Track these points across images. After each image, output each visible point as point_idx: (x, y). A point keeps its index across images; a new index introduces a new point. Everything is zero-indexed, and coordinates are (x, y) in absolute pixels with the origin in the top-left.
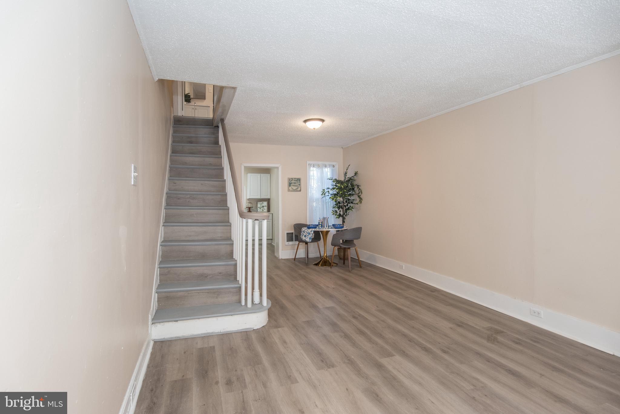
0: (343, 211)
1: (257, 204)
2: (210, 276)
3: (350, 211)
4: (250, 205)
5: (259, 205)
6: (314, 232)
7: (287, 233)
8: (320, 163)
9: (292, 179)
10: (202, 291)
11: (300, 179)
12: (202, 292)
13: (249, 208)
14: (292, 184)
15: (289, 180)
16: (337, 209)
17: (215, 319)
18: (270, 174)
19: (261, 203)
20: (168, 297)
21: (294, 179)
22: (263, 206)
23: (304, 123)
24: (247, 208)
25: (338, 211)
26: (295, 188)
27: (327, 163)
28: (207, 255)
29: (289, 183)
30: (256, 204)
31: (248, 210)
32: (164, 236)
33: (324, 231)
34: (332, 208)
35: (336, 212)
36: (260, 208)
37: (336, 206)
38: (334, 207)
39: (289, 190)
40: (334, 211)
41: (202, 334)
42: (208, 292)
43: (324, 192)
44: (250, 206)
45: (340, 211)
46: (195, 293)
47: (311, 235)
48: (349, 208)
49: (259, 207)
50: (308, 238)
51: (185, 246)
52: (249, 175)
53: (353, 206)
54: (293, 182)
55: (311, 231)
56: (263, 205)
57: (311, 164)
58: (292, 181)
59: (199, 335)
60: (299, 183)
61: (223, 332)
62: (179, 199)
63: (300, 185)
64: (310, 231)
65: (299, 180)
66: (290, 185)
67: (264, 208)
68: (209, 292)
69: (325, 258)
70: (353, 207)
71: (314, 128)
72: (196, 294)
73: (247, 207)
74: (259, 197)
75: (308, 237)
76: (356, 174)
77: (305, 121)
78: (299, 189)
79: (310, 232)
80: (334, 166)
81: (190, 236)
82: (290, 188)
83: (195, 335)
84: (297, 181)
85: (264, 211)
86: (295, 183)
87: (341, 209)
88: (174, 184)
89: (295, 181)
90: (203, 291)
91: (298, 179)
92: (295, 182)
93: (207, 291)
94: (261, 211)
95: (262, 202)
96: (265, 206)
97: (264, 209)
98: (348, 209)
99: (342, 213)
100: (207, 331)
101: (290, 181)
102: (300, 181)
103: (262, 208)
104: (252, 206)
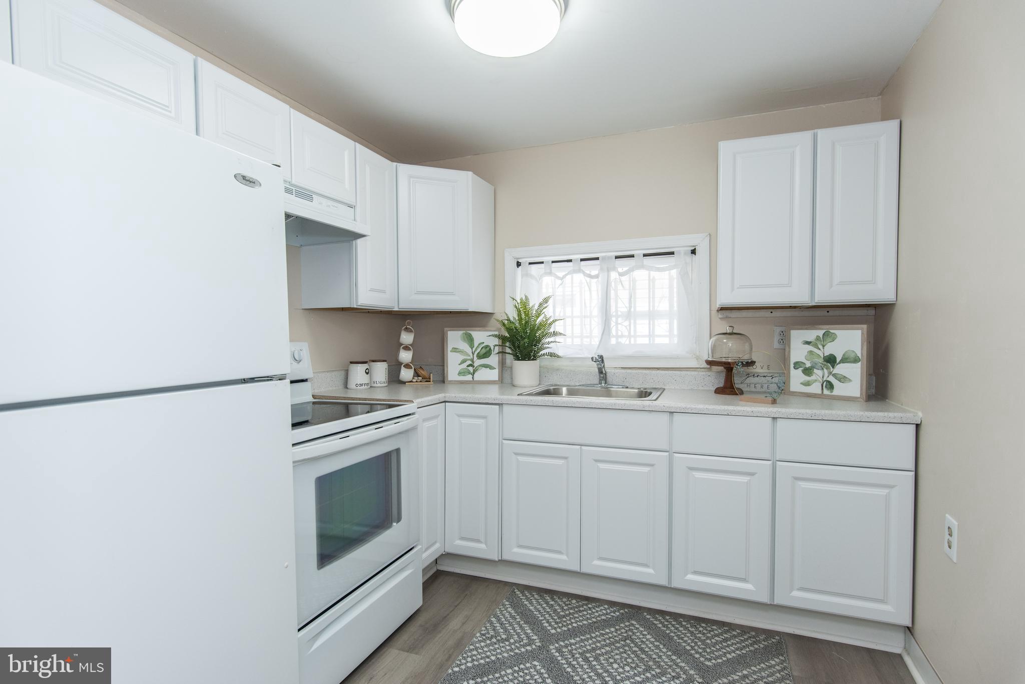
1: (785, 340)
4: (731, 350)
5: (798, 352)
13: (729, 368)
18: (894, 124)
19: (812, 334)
22: (831, 360)
24: (715, 368)
30: (776, 345)
31: (723, 375)
36: (808, 371)
44: (728, 358)
49: (797, 365)
56: (835, 348)
67: (840, 369)
73: (710, 363)
74: (799, 295)
85: (840, 389)
94: (816, 389)
95: (820, 333)
96: (844, 360)
97: (842, 379)
103: (823, 369)
104: (746, 358)
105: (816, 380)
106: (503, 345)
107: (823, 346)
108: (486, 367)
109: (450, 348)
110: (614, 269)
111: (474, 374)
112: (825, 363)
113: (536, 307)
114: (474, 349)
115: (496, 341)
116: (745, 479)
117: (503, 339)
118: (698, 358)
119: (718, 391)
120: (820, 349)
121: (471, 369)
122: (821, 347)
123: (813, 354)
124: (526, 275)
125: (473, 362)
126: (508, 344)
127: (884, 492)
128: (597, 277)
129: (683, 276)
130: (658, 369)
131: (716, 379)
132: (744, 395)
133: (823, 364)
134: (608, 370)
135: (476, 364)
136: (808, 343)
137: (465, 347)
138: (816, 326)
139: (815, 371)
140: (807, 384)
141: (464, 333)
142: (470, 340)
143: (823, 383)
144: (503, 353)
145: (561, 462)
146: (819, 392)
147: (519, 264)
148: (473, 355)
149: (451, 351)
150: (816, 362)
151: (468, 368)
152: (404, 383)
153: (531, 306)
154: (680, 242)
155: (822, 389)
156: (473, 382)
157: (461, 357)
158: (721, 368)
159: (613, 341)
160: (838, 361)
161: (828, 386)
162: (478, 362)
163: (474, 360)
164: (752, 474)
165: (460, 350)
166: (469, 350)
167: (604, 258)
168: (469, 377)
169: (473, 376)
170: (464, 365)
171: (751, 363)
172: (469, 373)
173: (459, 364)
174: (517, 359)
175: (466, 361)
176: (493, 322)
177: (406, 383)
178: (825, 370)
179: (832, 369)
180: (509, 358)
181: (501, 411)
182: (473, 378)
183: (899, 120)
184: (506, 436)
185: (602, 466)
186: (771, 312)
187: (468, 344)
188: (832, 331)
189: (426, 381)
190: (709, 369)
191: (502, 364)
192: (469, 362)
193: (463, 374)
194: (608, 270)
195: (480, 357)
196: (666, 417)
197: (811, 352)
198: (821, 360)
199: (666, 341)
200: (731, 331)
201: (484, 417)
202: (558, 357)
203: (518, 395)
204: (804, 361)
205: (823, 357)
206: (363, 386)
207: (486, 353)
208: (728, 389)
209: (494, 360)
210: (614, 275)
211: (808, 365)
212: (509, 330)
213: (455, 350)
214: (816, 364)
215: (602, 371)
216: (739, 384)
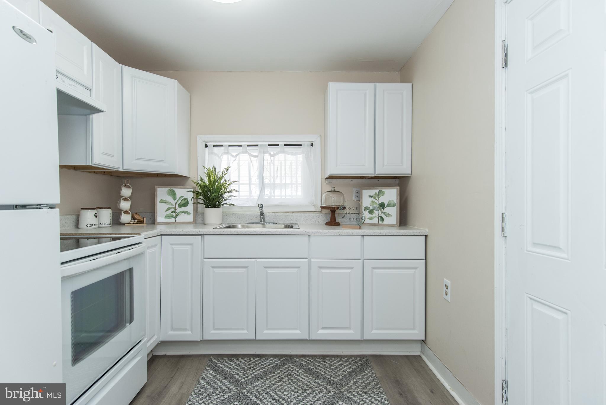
1: (359, 196)
4: (334, 201)
5: (366, 202)
13: (333, 210)
18: (409, 85)
19: (373, 192)
22: (382, 205)
30: (354, 199)
31: (329, 215)
36: (371, 212)
44: (333, 205)
49: (366, 208)
52: (333, 87)
56: (385, 199)
67: (387, 210)
73: (323, 208)
74: (368, 171)
85: (387, 221)
94: (375, 221)
95: (377, 191)
96: (389, 205)
97: (388, 215)
103: (378, 210)
104: (342, 205)
105: (375, 216)
106: (197, 198)
107: (379, 198)
108: (185, 213)
109: (159, 200)
110: (267, 152)
111: (176, 217)
112: (380, 207)
113: (220, 173)
114: (176, 201)
115: (192, 195)
116: (349, 271)
117: (197, 194)
118: (315, 206)
119: (327, 224)
120: (377, 200)
121: (174, 214)
122: (377, 198)
123: (373, 202)
124: (211, 153)
125: (176, 210)
126: (201, 197)
127: (412, 271)
128: (257, 156)
129: (307, 158)
130: (293, 212)
131: (326, 217)
132: (341, 226)
133: (378, 208)
134: (265, 214)
135: (177, 211)
136: (371, 196)
137: (170, 199)
138: (375, 188)
139: (375, 211)
140: (371, 219)
141: (169, 190)
142: (173, 194)
143: (379, 218)
144: (196, 203)
145: (243, 270)
146: (377, 223)
147: (207, 146)
148: (176, 205)
149: (159, 202)
150: (375, 207)
151: (172, 214)
152: (124, 224)
153: (216, 172)
155: (378, 221)
156: (176, 223)
157: (166, 206)
158: (328, 211)
160: (386, 206)
161: (381, 219)
162: (179, 210)
163: (177, 208)
164: (352, 268)
165: (166, 201)
166: (173, 202)
167: (261, 145)
168: (173, 220)
169: (176, 219)
170: (169, 212)
171: (344, 208)
172: (173, 217)
173: (166, 211)
174: (207, 207)
175: (170, 209)
176: (189, 182)
177: (126, 225)
178: (380, 211)
179: (383, 210)
180: (201, 207)
181: (203, 240)
182: (175, 220)
183: (411, 84)
184: (206, 256)
185: (269, 270)
186: (352, 180)
187: (172, 197)
188: (383, 190)
189: (141, 223)
190: (321, 212)
191: (196, 210)
192: (173, 210)
193: (168, 218)
194: (264, 153)
195: (181, 206)
196: (306, 238)
197: (372, 201)
198: (377, 206)
200: (333, 190)
201: (191, 244)
202: (234, 205)
203: (214, 228)
204: (369, 206)
205: (378, 204)
206: (93, 226)
207: (185, 203)
208: (333, 222)
209: (190, 208)
210: (267, 156)
211: (371, 208)
212: (202, 187)
213: (162, 201)
214: (375, 208)
215: (262, 214)
216: (338, 220)
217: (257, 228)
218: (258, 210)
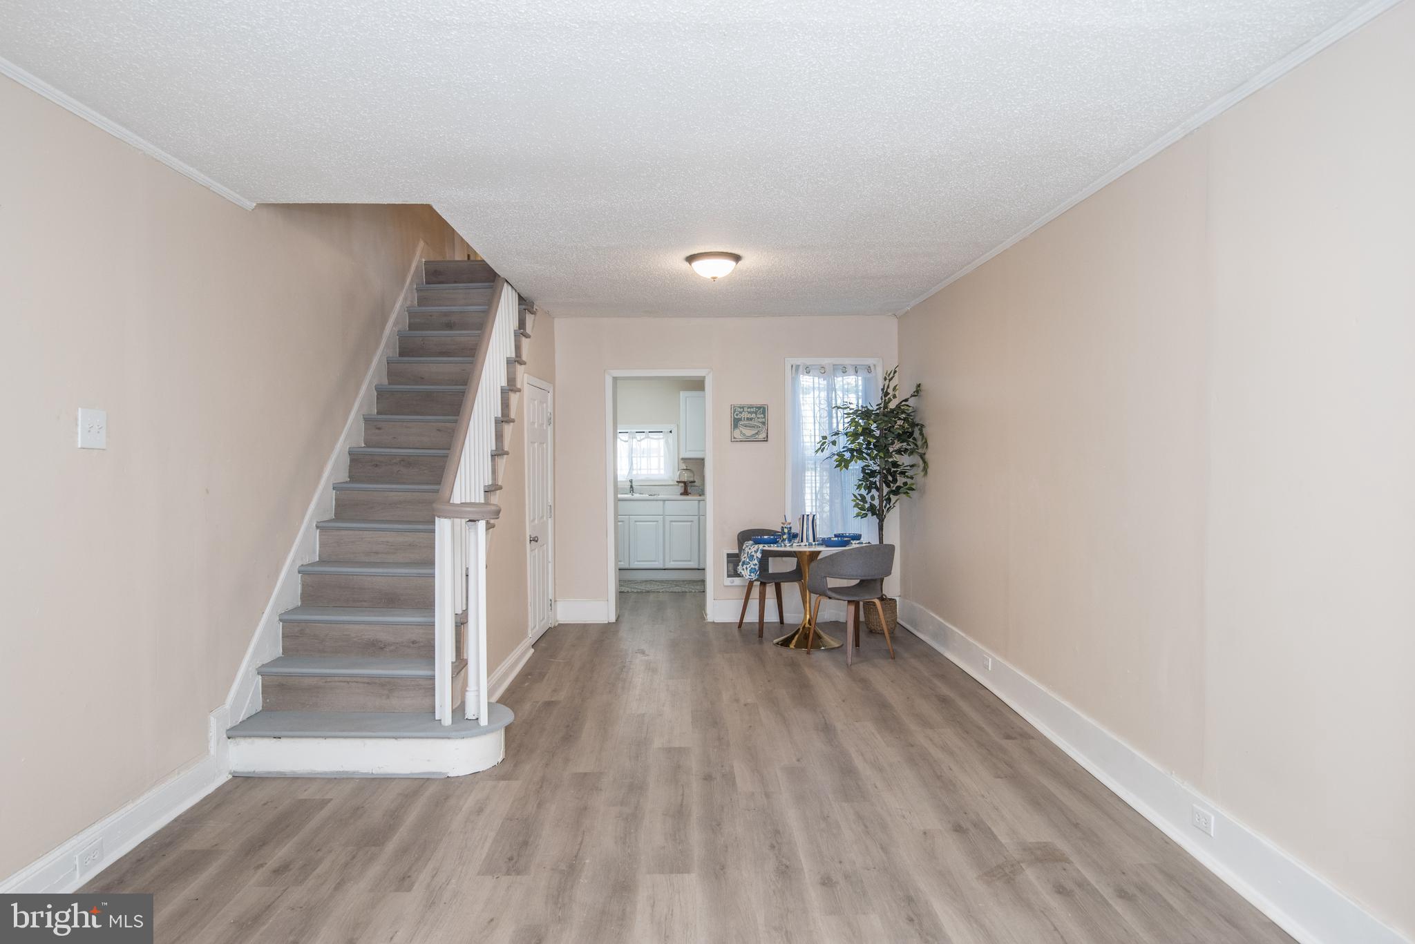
0: (881, 497)
2: (392, 648)
3: (903, 496)
4: (686, 477)
6: (763, 552)
7: (728, 554)
8: (826, 361)
9: (743, 408)
10: (355, 679)
11: (764, 408)
12: (357, 682)
13: (686, 484)
14: (741, 423)
15: (734, 412)
16: (863, 492)
17: (358, 742)
20: (283, 685)
21: (748, 408)
23: (687, 264)
24: (680, 484)
25: (868, 498)
26: (749, 432)
27: (847, 361)
28: (399, 600)
29: (734, 418)
31: (683, 489)
32: (319, 551)
33: (805, 552)
34: (856, 487)
35: (863, 499)
37: (862, 484)
38: (859, 487)
39: (734, 440)
40: (857, 495)
41: (332, 773)
42: (368, 683)
43: (825, 442)
44: (685, 480)
45: (873, 498)
46: (339, 682)
47: (756, 562)
48: (899, 488)
50: (747, 568)
51: (351, 577)
52: (682, 393)
53: (913, 484)
54: (745, 415)
55: (756, 552)
57: (799, 366)
58: (741, 413)
59: (326, 773)
60: (760, 420)
61: (377, 774)
62: (377, 466)
63: (764, 423)
64: (753, 550)
65: (762, 410)
66: (736, 423)
68: (372, 682)
69: (807, 625)
70: (914, 487)
71: (714, 276)
72: (342, 684)
73: (679, 482)
75: (748, 566)
76: (918, 391)
77: (691, 259)
78: (762, 436)
79: (753, 553)
80: (869, 369)
81: (377, 553)
82: (737, 433)
83: (318, 773)
84: (756, 413)
86: (751, 419)
87: (874, 492)
88: (377, 431)
89: (749, 413)
90: (359, 680)
91: (759, 408)
92: (749, 416)
93: (366, 680)
98: (896, 492)
99: (876, 503)
100: (342, 767)
101: (737, 415)
102: (764, 413)
104: (692, 479)
110: (635, 438)
116: (689, 523)
118: (673, 480)
119: (682, 494)
128: (625, 441)
129: (667, 442)
130: (656, 485)
131: (680, 488)
132: (691, 496)
134: (634, 486)
154: (667, 428)
158: (683, 484)
159: (634, 472)
167: (631, 432)
171: (694, 482)
185: (638, 523)
190: (678, 485)
196: (662, 502)
199: (656, 472)
200: (687, 469)
208: (685, 493)
210: (635, 440)
215: (631, 487)
216: (689, 491)
217: (628, 496)
218: (629, 484)
